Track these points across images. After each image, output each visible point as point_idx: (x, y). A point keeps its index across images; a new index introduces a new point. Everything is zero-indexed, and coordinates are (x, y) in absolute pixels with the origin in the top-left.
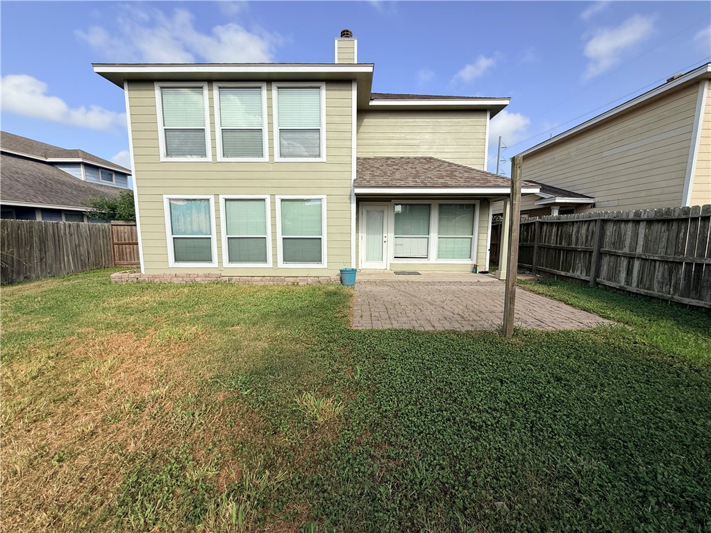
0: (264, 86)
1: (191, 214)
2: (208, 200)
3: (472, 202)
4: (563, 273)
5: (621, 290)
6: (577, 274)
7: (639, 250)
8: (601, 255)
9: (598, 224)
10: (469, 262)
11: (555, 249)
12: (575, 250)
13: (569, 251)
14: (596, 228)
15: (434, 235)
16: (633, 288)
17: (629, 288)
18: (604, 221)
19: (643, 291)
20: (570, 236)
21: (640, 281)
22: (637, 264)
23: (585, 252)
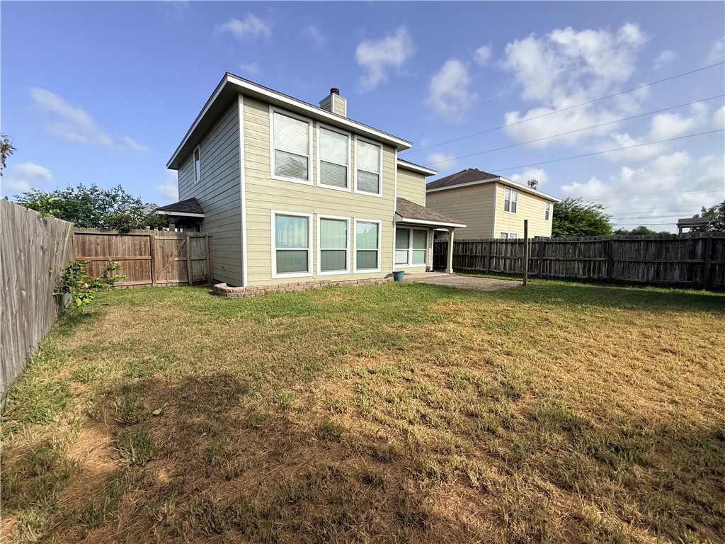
0: (350, 135)
1: (293, 229)
2: (307, 217)
3: (425, 229)
4: (469, 269)
5: (502, 272)
6: (478, 268)
7: (509, 255)
8: (491, 258)
9: (489, 244)
10: (424, 265)
11: (463, 256)
12: (476, 257)
13: (472, 257)
14: (487, 246)
15: (411, 249)
16: (507, 271)
17: (506, 272)
18: (491, 243)
19: (512, 272)
20: (472, 250)
21: (510, 268)
22: (508, 261)
23: (481, 257)
